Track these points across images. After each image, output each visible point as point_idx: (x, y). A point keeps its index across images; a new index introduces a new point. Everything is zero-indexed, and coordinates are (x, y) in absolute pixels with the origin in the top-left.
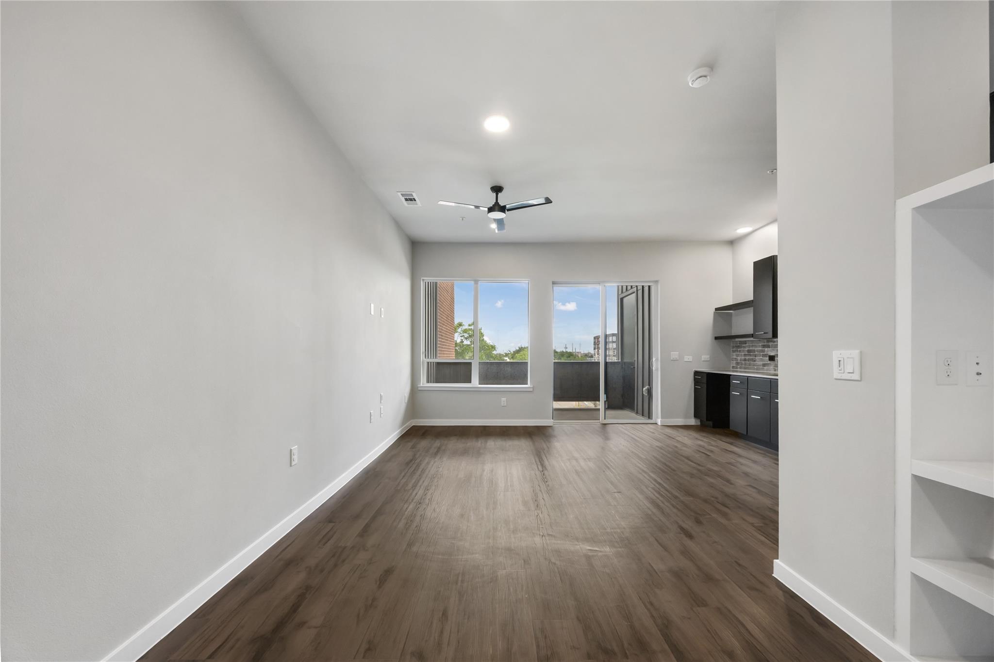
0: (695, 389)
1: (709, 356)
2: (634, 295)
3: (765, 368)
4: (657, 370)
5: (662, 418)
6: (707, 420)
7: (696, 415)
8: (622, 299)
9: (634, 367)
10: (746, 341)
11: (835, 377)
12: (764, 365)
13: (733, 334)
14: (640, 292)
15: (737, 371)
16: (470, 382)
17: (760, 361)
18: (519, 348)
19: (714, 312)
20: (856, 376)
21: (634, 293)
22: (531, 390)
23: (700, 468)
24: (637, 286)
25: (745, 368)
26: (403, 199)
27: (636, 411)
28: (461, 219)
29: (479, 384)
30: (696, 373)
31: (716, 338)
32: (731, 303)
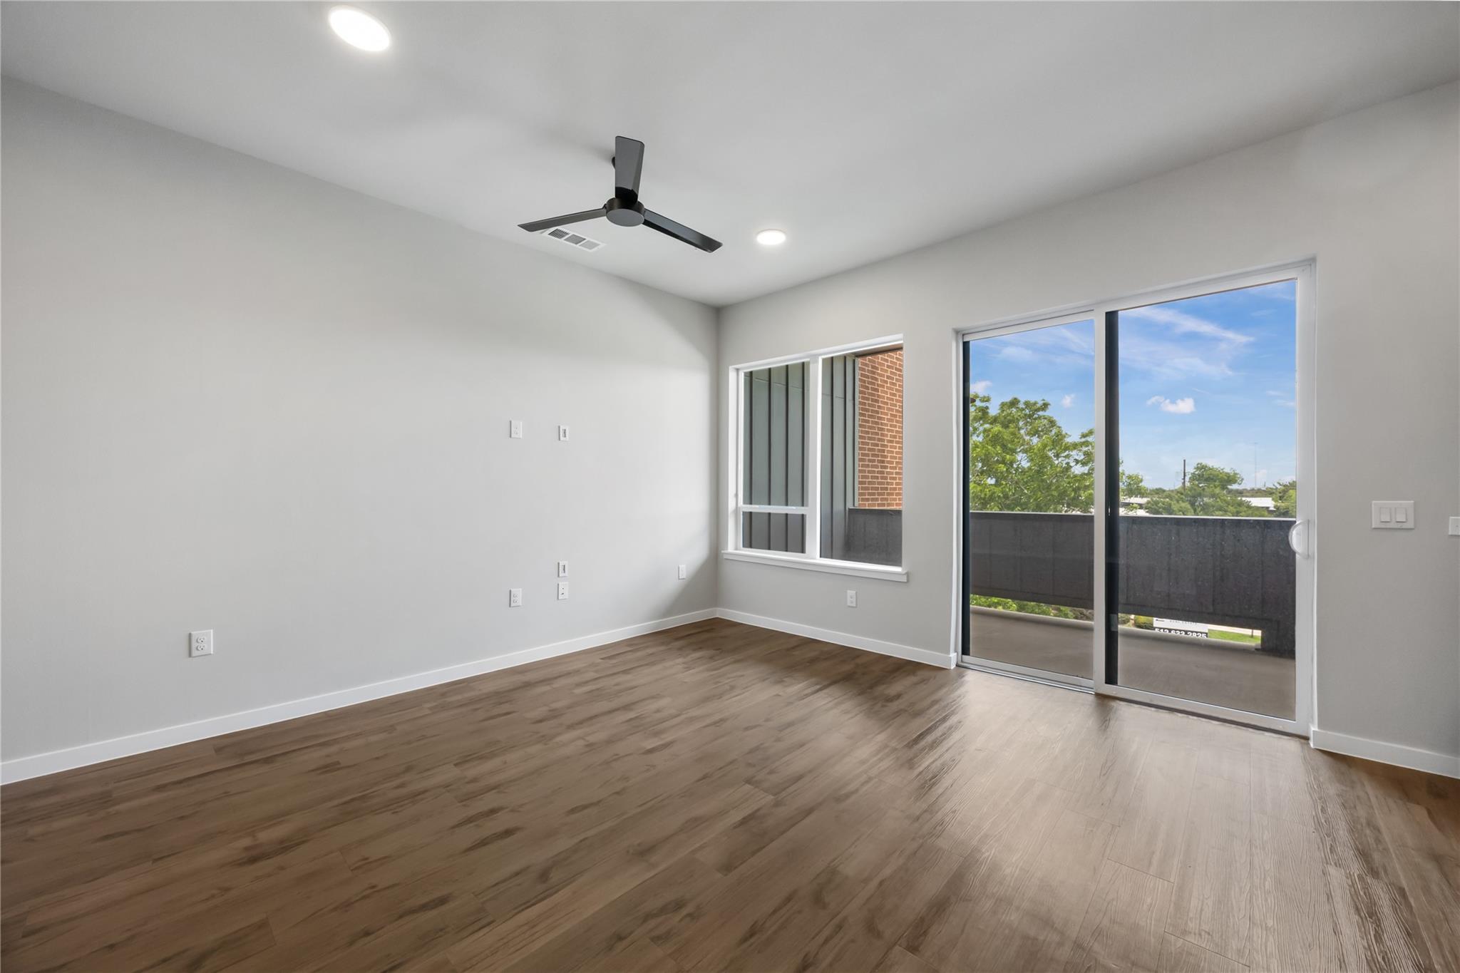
4: (1307, 556)
16: (803, 551)
22: (904, 579)
29: (820, 556)
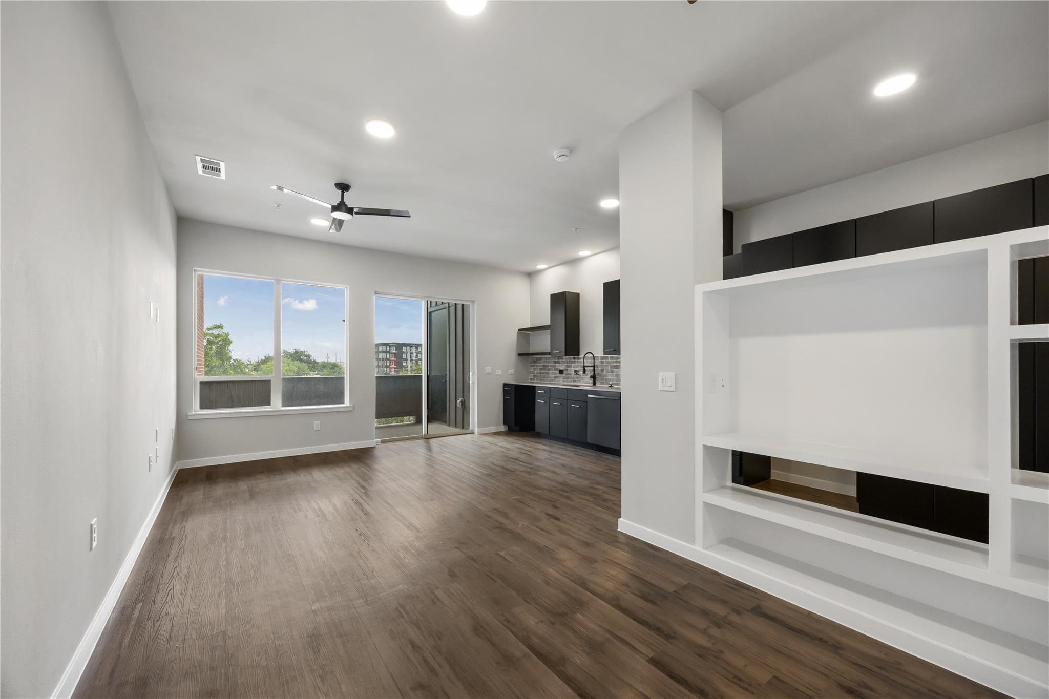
0: (504, 399)
1: (513, 370)
2: (446, 311)
3: (556, 380)
4: (474, 383)
5: (478, 427)
6: (515, 425)
7: (505, 423)
8: (430, 313)
9: (446, 381)
10: (541, 358)
11: (660, 389)
12: (556, 377)
13: (531, 352)
14: (452, 310)
15: (534, 383)
16: (269, 404)
17: (553, 374)
18: (265, 357)
19: (518, 333)
20: (673, 389)
21: (445, 308)
22: (351, 409)
23: (530, 466)
24: (449, 303)
25: (541, 380)
26: (200, 165)
27: (448, 424)
28: (276, 206)
29: (283, 406)
30: (505, 385)
31: (519, 355)
32: (529, 326)
